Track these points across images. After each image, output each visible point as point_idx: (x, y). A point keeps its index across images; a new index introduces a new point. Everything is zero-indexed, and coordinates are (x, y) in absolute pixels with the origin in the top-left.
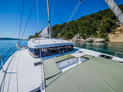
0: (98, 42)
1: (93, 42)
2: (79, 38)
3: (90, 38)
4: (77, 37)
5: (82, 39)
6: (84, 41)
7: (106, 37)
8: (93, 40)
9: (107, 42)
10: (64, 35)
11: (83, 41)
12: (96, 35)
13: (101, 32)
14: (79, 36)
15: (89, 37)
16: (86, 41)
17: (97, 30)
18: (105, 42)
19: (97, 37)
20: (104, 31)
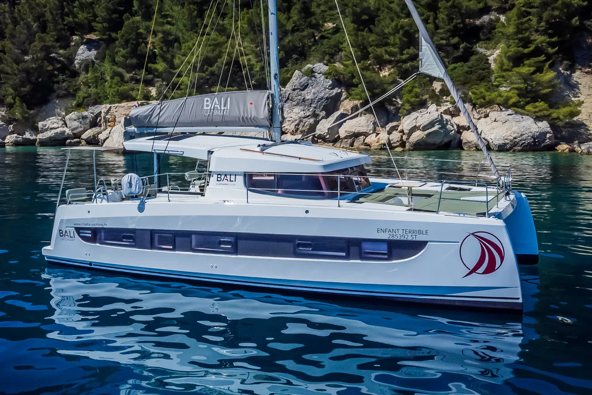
0: (502, 149)
1: (460, 145)
2: (331, 106)
3: (432, 112)
4: (309, 94)
5: (362, 123)
6: (383, 137)
7: (554, 99)
8: (460, 129)
9: (563, 147)
10: (160, 66)
11: (371, 139)
12: (482, 79)
13: (517, 60)
14: (322, 88)
15: (423, 105)
16: (395, 136)
17: (488, 34)
18: (551, 148)
19: (489, 104)
20: (537, 52)
